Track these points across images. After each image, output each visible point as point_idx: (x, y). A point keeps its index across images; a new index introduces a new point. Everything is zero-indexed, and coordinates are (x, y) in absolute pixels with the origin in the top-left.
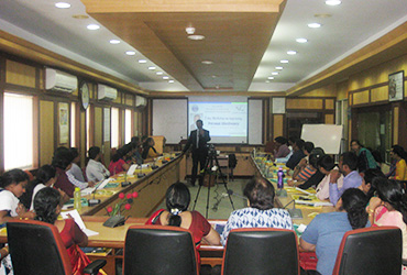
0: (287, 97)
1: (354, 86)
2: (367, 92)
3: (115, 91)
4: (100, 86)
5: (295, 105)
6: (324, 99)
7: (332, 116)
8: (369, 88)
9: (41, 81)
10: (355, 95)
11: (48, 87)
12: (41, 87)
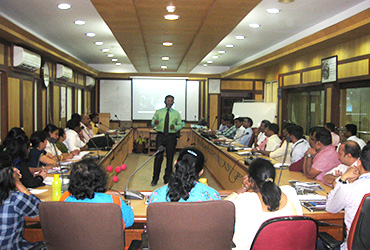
0: (222, 79)
1: (285, 70)
2: (299, 74)
3: (71, 71)
4: (58, 65)
5: (228, 86)
6: (254, 81)
7: (261, 96)
8: (301, 72)
9: (9, 59)
10: (285, 77)
11: (15, 65)
12: (10, 65)
